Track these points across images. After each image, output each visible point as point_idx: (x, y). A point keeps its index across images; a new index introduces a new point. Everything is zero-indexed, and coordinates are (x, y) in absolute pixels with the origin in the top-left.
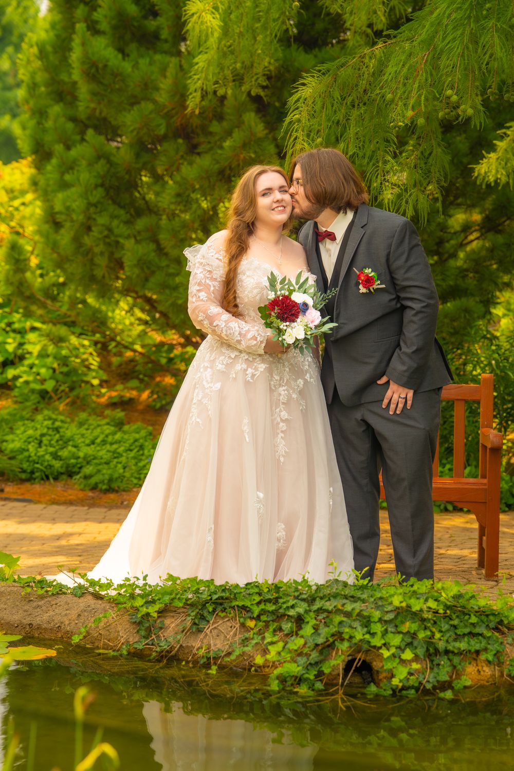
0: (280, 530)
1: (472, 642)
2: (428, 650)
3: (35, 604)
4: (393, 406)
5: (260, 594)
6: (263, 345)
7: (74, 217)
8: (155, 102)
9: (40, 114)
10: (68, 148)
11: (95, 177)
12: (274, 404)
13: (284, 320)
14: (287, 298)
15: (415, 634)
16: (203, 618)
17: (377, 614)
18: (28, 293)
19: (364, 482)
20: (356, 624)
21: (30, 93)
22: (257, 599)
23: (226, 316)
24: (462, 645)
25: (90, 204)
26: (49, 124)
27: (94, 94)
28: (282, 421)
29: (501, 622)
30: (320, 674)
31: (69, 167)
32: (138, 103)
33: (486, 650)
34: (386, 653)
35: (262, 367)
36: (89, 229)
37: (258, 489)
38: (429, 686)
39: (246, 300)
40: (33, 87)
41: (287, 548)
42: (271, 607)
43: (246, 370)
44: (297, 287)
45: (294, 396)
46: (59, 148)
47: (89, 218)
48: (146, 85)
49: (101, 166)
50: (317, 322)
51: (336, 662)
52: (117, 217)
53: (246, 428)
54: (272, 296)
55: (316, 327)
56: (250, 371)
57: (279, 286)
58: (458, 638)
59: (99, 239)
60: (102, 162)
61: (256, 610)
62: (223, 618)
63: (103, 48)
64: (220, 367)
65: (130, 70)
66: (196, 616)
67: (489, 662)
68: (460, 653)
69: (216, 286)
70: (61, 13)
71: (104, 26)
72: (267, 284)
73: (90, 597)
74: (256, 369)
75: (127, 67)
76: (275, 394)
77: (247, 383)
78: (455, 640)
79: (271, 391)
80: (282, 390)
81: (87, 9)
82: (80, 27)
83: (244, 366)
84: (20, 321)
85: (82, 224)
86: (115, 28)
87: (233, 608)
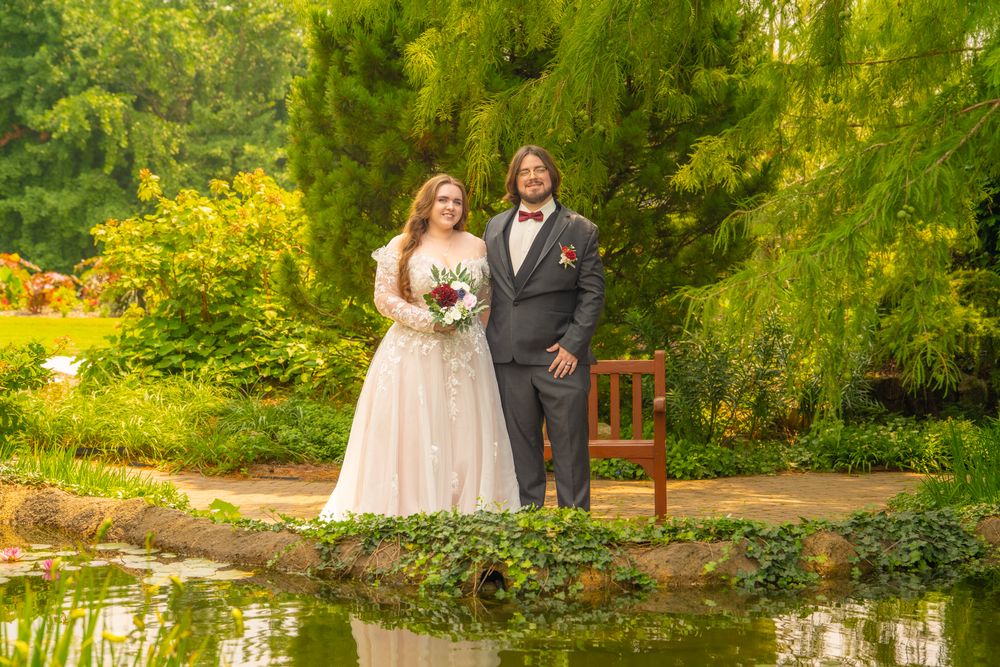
0: (454, 479)
1: (586, 555)
2: (548, 561)
3: (242, 539)
4: (558, 371)
5: (417, 523)
6: (433, 326)
7: (333, 232)
8: (398, 131)
9: (304, 144)
10: (327, 171)
11: (349, 197)
12: (446, 373)
13: (442, 305)
14: (447, 286)
15: (537, 549)
16: (371, 543)
17: (505, 534)
18: (301, 302)
19: (532, 439)
20: (491, 543)
21: (295, 127)
22: (415, 527)
23: (402, 303)
24: (577, 557)
25: (345, 221)
26: (312, 153)
27: (347, 126)
28: (454, 387)
29: (612, 539)
30: (459, 583)
31: (328, 189)
32: (384, 132)
33: (597, 561)
34: (510, 563)
35: (435, 343)
36: (346, 242)
37: (432, 443)
38: (547, 589)
39: (417, 289)
40: (299, 121)
41: (460, 492)
42: (424, 532)
43: (421, 346)
44: (458, 276)
45: (463, 365)
46: (319, 173)
47: (345, 233)
48: (391, 116)
49: (354, 188)
50: (473, 305)
51: (472, 573)
52: (370, 231)
53: (421, 394)
54: (435, 285)
55: (473, 309)
56: (425, 346)
57: (441, 277)
58: (575, 552)
59: (355, 251)
60: (356, 183)
61: (413, 535)
62: (388, 543)
63: (354, 87)
64: (402, 344)
65: (377, 104)
66: (366, 542)
67: (599, 570)
68: (576, 564)
69: (393, 279)
70: (321, 57)
71: (355, 67)
72: (432, 275)
73: (287, 532)
74: (430, 345)
75: (375, 101)
76: (447, 364)
77: (422, 357)
78: (572, 554)
79: (443, 362)
80: (453, 362)
81: (341, 53)
82: (333, 69)
83: (420, 342)
84: (299, 327)
85: (340, 238)
86: (364, 68)
87: (396, 535)
